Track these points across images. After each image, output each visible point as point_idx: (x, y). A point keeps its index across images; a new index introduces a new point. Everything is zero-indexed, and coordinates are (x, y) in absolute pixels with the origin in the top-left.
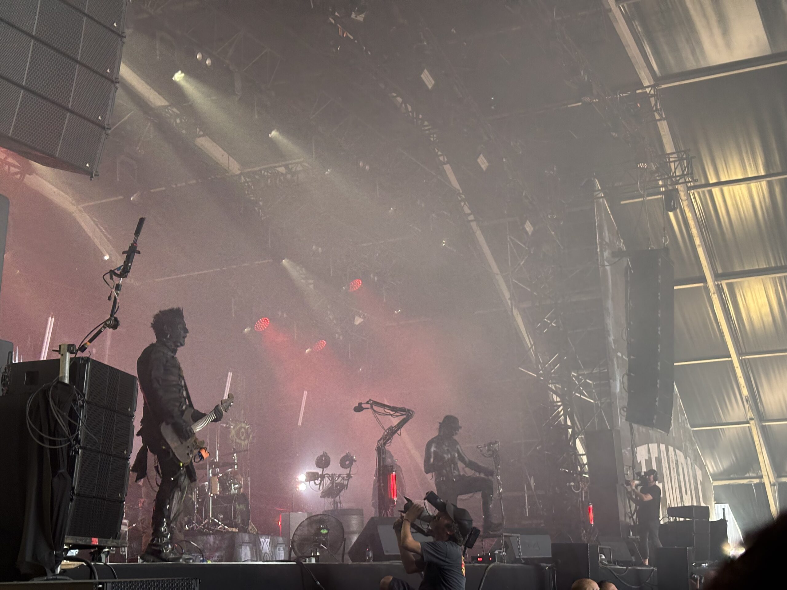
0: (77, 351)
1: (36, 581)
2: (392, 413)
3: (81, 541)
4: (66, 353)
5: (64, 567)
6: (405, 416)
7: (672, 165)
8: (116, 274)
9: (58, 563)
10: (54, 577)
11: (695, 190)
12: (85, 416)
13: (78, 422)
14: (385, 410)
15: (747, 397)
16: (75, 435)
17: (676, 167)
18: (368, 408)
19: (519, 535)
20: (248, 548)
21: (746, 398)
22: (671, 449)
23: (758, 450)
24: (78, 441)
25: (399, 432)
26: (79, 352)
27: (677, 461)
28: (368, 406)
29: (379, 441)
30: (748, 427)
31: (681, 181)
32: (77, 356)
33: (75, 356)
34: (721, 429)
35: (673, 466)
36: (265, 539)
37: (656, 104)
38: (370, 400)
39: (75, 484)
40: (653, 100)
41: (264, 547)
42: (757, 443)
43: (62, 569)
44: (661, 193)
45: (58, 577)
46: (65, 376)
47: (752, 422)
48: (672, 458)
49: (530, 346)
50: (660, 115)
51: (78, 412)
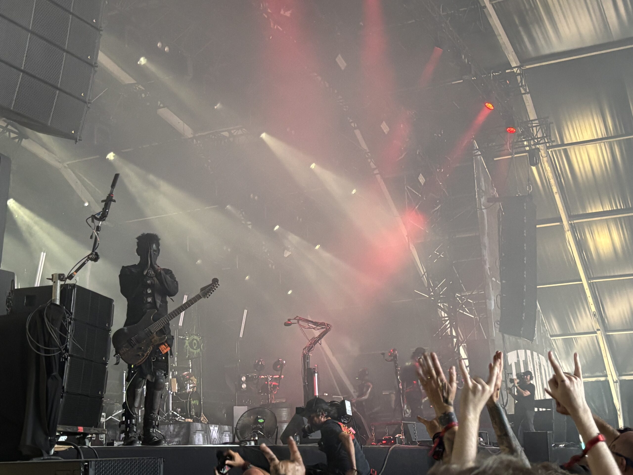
0: (66, 279)
1: (35, 460)
2: (314, 326)
3: (70, 429)
4: (57, 281)
5: (57, 450)
6: (324, 329)
7: (534, 129)
8: (96, 219)
9: (52, 446)
10: (49, 457)
11: (553, 149)
12: (73, 331)
13: (67, 335)
14: (309, 324)
15: (594, 313)
16: (65, 345)
17: (537, 130)
18: (296, 323)
19: (415, 423)
20: (201, 435)
22: (535, 354)
23: (604, 355)
24: (67, 350)
25: (320, 342)
26: (67, 280)
27: (540, 364)
28: (296, 321)
29: (304, 349)
30: (596, 336)
31: (541, 142)
32: (66, 283)
33: (65, 283)
34: (574, 338)
35: (537, 367)
36: (214, 428)
37: (521, 81)
38: (297, 316)
39: (65, 384)
40: (519, 78)
41: (213, 434)
42: (602, 349)
43: (55, 451)
44: (526, 151)
45: (52, 457)
46: (56, 299)
47: (598, 332)
48: (536, 361)
49: (423, 273)
50: (525, 90)
51: (67, 327)
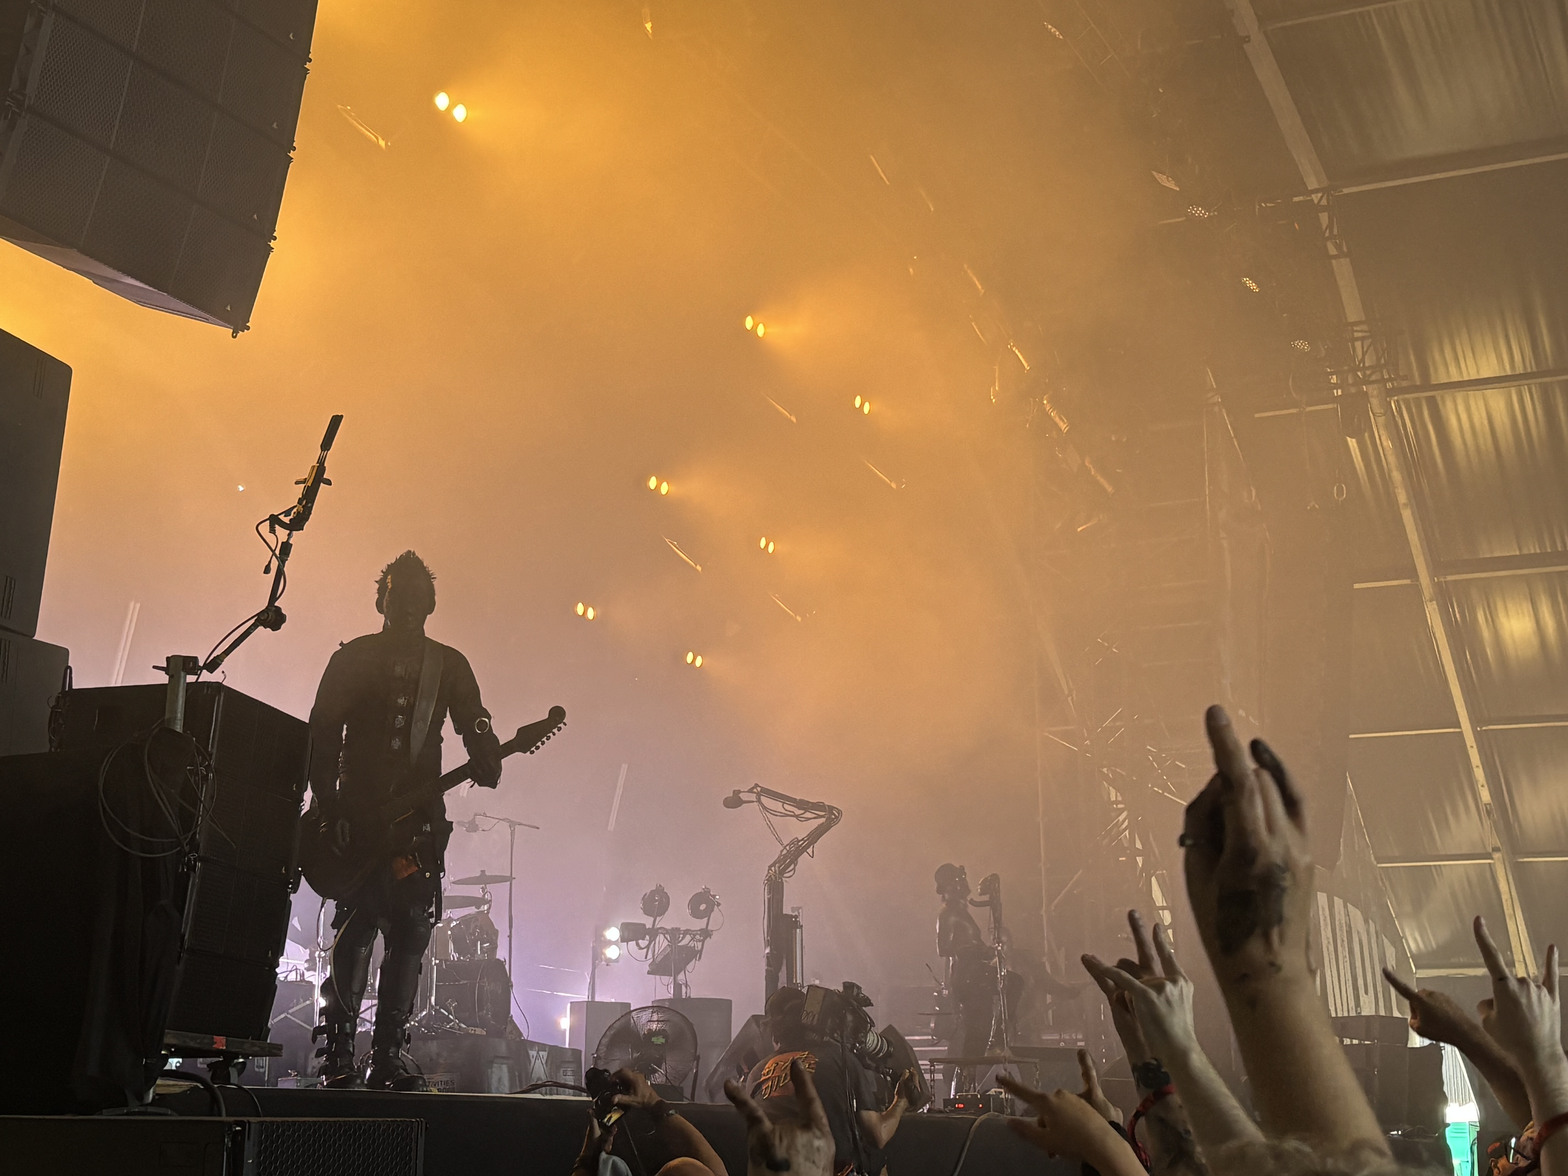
0: (201, 669)
1: (106, 1115)
2: (798, 812)
3: (192, 1041)
4: (180, 674)
5: (160, 1091)
6: (823, 820)
7: (1358, 344)
8: (283, 525)
9: (151, 1082)
10: (142, 1109)
11: (1401, 397)
12: (212, 798)
13: (198, 809)
14: (785, 806)
15: (1488, 806)
16: (191, 833)
17: (1365, 349)
18: (753, 802)
19: (1037, 1060)
20: (505, 1068)
21: (1486, 808)
22: (1338, 902)
23: (1508, 911)
24: (194, 846)
25: (810, 850)
26: (204, 671)
27: (1350, 927)
28: (753, 797)
29: (770, 867)
30: (1490, 864)
31: (1374, 378)
32: (200, 680)
33: (198, 679)
34: (1435, 866)
35: (1342, 935)
36: (538, 1053)
37: (1330, 226)
38: (757, 785)
39: (187, 930)
40: (1324, 218)
41: (536, 1065)
42: (1505, 897)
43: (156, 1094)
44: (1335, 399)
45: (150, 1109)
46: (175, 718)
47: (1497, 855)
48: (1340, 920)
49: (1066, 692)
50: (1338, 247)
51: (198, 790)
